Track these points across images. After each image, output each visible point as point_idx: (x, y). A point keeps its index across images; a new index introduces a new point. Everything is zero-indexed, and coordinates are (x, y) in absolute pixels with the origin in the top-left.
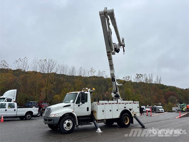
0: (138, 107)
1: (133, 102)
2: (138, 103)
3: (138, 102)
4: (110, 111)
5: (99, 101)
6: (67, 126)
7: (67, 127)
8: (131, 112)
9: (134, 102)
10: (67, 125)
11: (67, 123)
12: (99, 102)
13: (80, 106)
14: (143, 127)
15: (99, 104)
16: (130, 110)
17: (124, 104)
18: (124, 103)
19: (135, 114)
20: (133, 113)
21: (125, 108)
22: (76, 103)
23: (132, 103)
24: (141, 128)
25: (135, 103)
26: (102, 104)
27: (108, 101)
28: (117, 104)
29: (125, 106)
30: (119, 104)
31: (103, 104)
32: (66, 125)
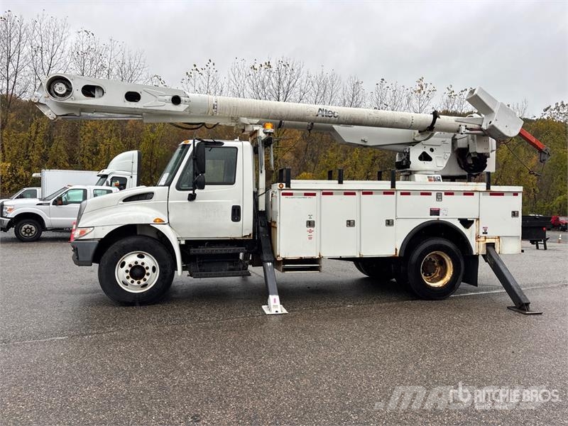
0: (514, 214)
1: (488, 188)
2: (515, 194)
3: (520, 189)
4: (350, 223)
5: (292, 181)
6: (128, 278)
7: (132, 282)
8: (470, 234)
9: (493, 188)
10: (128, 274)
11: (130, 266)
12: (288, 185)
13: (196, 201)
14: (521, 306)
15: (291, 194)
16: (467, 223)
17: (430, 194)
18: (434, 194)
19: (490, 246)
20: (482, 239)
21: (435, 212)
22: (179, 188)
23: (475, 193)
24: (508, 308)
25: (501, 194)
26: (306, 194)
27: (341, 182)
28: (393, 193)
29: (436, 205)
30: (402, 194)
31: (314, 195)
32: (127, 271)
